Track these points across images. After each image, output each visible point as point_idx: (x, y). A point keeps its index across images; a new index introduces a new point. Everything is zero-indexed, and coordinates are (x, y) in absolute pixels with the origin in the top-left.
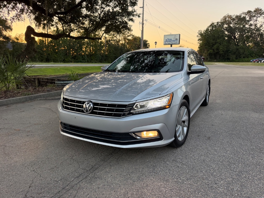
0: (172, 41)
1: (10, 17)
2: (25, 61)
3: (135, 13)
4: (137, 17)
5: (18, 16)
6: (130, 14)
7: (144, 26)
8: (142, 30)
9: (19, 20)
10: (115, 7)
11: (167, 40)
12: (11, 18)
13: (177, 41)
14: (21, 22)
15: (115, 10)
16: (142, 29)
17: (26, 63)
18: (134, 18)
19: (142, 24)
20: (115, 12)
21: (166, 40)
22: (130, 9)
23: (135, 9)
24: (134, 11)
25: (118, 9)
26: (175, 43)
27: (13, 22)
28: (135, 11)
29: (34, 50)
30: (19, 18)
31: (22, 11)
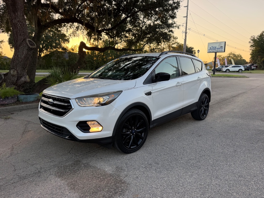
0: (216, 49)
1: (68, 34)
2: (77, 71)
5: (74, 33)
6: (170, 26)
7: (187, 34)
9: (75, 36)
10: (156, 21)
11: (211, 48)
12: (69, 35)
13: (222, 49)
14: (76, 37)
15: (156, 23)
16: (185, 38)
17: (78, 72)
18: (173, 30)
19: (185, 33)
20: (156, 25)
21: (210, 48)
23: (175, 21)
24: (173, 23)
25: (159, 22)
26: (219, 51)
27: (70, 38)
28: (175, 23)
29: (84, 62)
30: (75, 35)
31: (77, 28)
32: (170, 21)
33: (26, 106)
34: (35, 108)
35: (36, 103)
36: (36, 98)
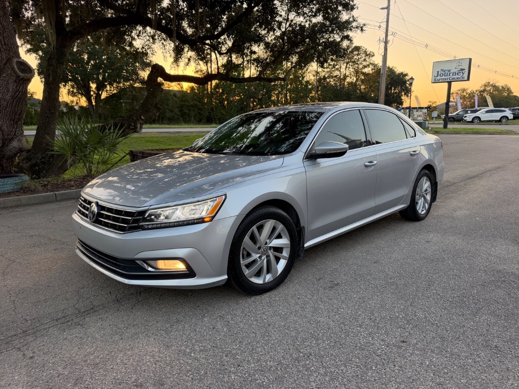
0: (451, 74)
2: (139, 125)
3: (354, 24)
4: (359, 31)
6: (346, 25)
7: (388, 45)
8: (383, 54)
10: (315, 16)
11: (440, 73)
13: (463, 74)
15: (314, 20)
16: (385, 53)
17: (141, 128)
18: (351, 34)
19: (385, 42)
20: (315, 25)
21: (438, 72)
22: (345, 16)
23: (355, 16)
24: (351, 19)
25: (319, 19)
26: (458, 78)
28: (354, 20)
29: (156, 106)
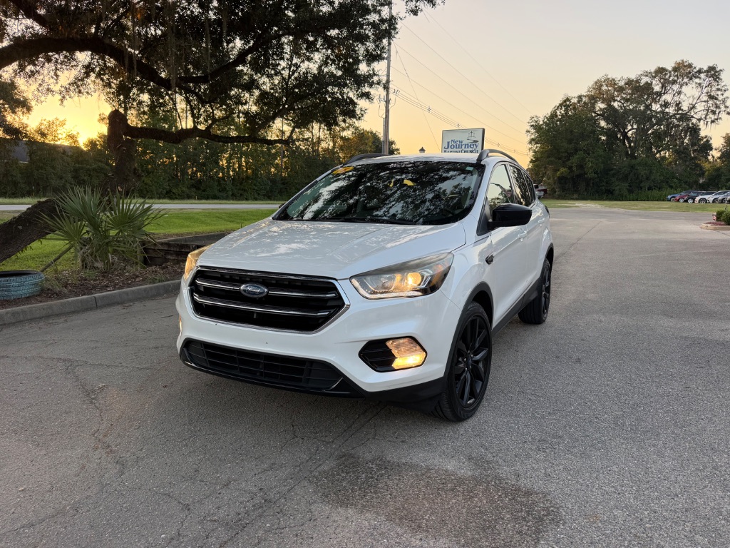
0: (463, 146)
1: (59, 85)
3: (375, 79)
4: (381, 88)
5: (79, 83)
6: (360, 81)
7: (390, 106)
8: (384, 116)
9: (80, 92)
10: (326, 64)
11: (450, 144)
12: (63, 89)
13: (476, 147)
14: (84, 97)
15: (325, 70)
18: (373, 91)
19: (386, 102)
20: (325, 75)
21: (448, 143)
23: (376, 69)
24: (371, 72)
26: (471, 151)
27: (67, 97)
28: (375, 74)
30: (81, 88)
31: (88, 69)
32: (363, 68)
33: (14, 314)
34: (41, 318)
35: (41, 302)
36: (37, 284)
